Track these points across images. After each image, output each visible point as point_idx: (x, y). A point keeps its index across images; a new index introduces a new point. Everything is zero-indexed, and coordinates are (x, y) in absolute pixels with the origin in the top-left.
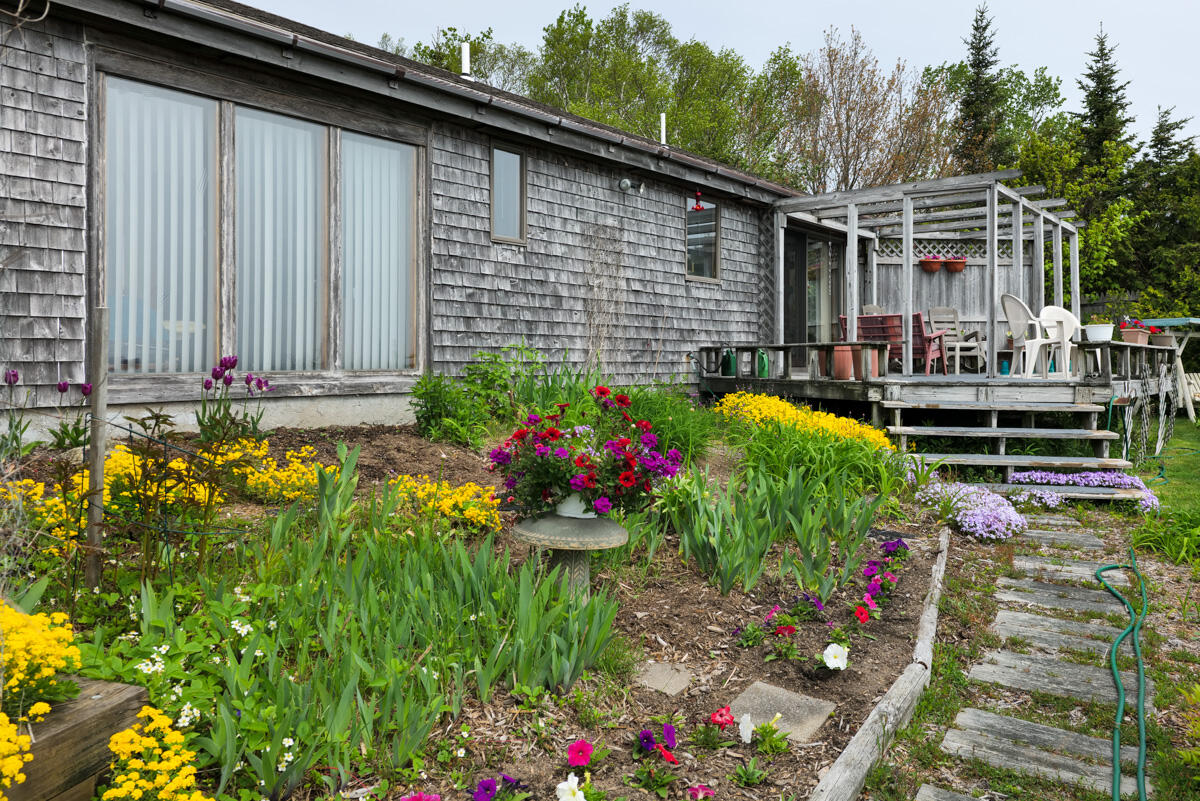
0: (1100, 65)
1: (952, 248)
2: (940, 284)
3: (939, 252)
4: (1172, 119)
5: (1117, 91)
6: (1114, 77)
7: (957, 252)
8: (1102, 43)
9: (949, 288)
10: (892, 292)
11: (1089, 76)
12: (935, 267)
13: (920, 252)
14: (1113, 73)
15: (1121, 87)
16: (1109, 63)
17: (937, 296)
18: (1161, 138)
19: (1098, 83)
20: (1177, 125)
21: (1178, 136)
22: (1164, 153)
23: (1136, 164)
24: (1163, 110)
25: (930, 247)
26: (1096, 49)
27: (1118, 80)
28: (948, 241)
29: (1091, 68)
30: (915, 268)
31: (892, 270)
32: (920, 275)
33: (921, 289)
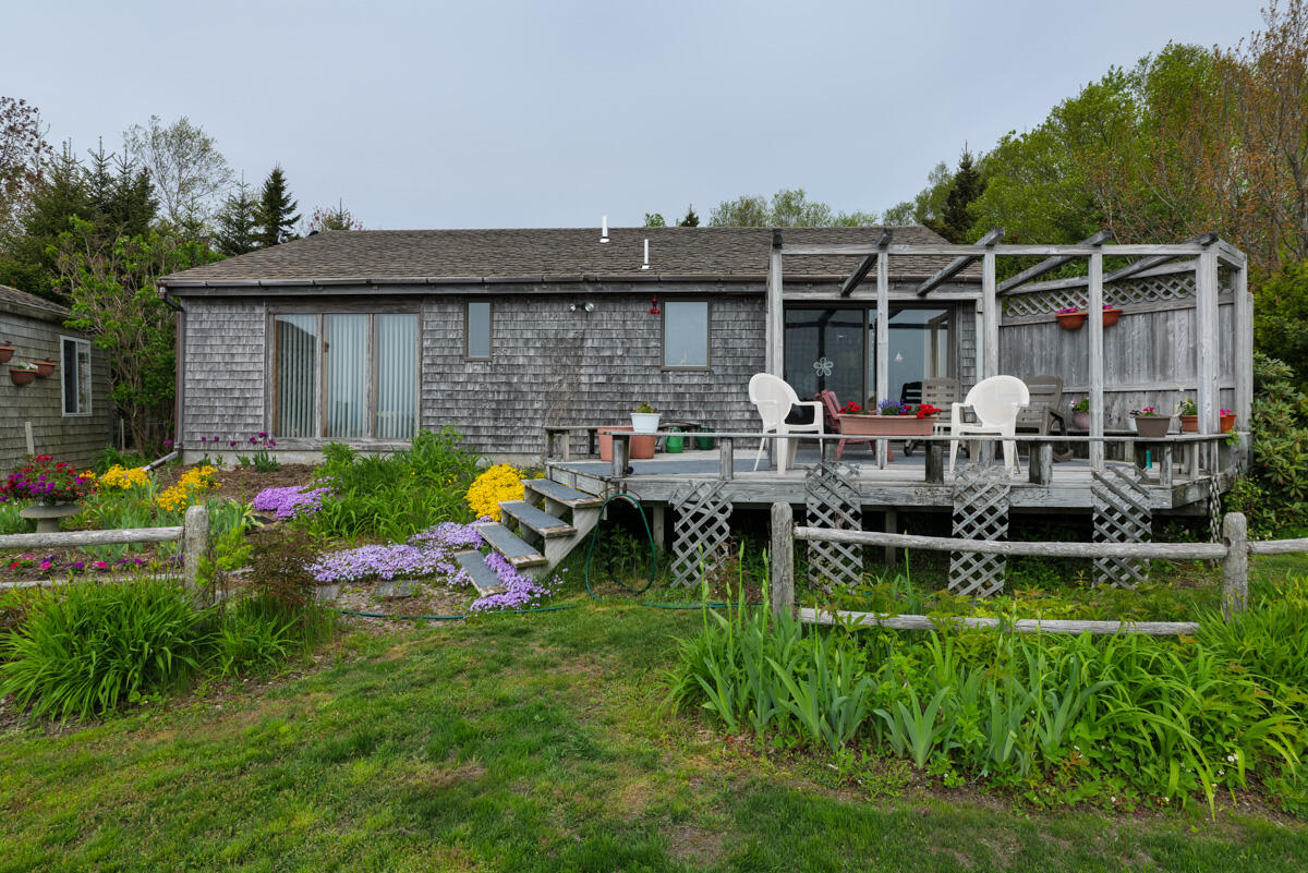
13: (1059, 305)
25: (1071, 297)
30: (1054, 326)
31: (1025, 331)
32: (1061, 335)
33: (1061, 352)
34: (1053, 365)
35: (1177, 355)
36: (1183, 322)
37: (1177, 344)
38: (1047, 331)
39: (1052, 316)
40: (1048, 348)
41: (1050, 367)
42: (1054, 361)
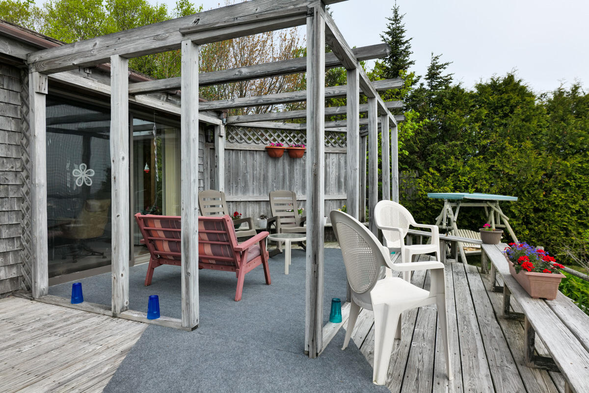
0: (394, 26)
1: (294, 137)
2: (284, 169)
3: (283, 140)
4: (440, 62)
5: (405, 43)
6: (403, 35)
7: (298, 141)
8: (396, 12)
9: (291, 171)
10: (241, 175)
11: (388, 33)
12: (278, 153)
13: (266, 140)
14: (402, 32)
15: (407, 42)
16: (400, 25)
17: (281, 178)
18: (432, 74)
19: (393, 38)
20: (442, 66)
21: (443, 73)
22: (434, 84)
23: (416, 91)
24: (435, 56)
25: (275, 136)
26: (392, 16)
27: (406, 37)
28: (290, 131)
29: (389, 28)
30: (262, 154)
31: (241, 155)
32: (267, 161)
33: (267, 171)
34: (262, 181)
35: (331, 179)
36: (334, 160)
37: (331, 173)
38: (257, 157)
39: (262, 146)
40: (258, 169)
41: (260, 183)
42: (262, 179)
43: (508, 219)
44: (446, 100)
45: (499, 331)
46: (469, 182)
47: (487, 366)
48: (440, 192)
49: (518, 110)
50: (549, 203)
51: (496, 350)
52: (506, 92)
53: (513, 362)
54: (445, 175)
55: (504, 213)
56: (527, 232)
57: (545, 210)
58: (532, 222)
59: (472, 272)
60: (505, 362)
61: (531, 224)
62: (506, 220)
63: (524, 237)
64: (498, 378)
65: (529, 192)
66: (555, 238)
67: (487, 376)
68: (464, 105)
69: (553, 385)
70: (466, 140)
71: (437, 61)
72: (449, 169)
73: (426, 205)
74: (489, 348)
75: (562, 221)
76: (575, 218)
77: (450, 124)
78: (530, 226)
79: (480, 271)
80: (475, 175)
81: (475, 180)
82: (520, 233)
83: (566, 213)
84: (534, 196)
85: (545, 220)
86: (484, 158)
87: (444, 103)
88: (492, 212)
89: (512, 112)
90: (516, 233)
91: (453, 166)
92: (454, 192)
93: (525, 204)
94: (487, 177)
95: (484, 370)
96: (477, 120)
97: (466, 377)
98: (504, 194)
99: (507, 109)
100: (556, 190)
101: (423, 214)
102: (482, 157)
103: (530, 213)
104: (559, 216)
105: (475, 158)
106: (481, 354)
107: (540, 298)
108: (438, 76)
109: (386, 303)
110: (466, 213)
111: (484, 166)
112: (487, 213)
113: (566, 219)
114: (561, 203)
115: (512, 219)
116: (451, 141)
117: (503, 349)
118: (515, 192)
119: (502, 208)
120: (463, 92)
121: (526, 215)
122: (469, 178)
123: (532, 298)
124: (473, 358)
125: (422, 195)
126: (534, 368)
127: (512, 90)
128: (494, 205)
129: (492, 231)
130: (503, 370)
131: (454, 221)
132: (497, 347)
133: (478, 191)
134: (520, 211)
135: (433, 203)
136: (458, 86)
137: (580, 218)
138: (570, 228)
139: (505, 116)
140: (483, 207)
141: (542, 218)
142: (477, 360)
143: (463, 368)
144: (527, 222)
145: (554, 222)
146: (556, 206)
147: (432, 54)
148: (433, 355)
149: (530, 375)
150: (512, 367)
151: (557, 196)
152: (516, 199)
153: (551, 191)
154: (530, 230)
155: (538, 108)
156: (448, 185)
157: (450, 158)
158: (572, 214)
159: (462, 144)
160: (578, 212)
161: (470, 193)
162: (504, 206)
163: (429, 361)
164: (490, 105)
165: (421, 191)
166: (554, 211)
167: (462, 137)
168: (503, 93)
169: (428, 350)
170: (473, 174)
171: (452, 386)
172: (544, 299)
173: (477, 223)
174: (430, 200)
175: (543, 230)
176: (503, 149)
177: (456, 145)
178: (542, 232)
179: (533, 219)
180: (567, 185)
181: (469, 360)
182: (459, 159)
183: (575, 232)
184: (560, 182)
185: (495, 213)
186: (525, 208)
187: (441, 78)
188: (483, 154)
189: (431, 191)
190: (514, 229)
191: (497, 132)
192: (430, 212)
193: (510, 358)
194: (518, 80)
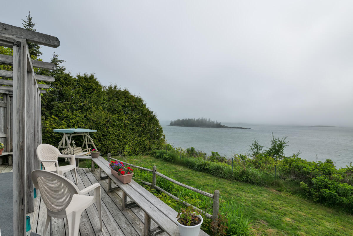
4: (59, 59)
20: (60, 61)
21: (60, 65)
43: (93, 140)
44: (62, 80)
45: (110, 199)
46: (75, 123)
47: (112, 217)
48: (60, 129)
49: (95, 92)
50: (108, 132)
51: (112, 208)
52: (91, 82)
53: (119, 210)
54: (61, 119)
55: (91, 137)
56: (100, 145)
57: (106, 135)
58: (102, 140)
59: (87, 172)
60: (117, 212)
61: (102, 141)
62: (92, 140)
63: (99, 147)
64: (117, 220)
65: (100, 128)
66: (110, 146)
67: (114, 221)
68: (72, 85)
69: (134, 214)
70: (73, 102)
71: (57, 57)
72: (64, 116)
73: (51, 135)
74: (110, 208)
75: (112, 139)
76: (116, 138)
77: (65, 93)
78: (101, 142)
79: (91, 170)
80: (78, 120)
81: (78, 122)
82: (97, 145)
83: (113, 136)
84: (102, 130)
85: (106, 139)
86: (81, 111)
87: (61, 81)
88: (86, 137)
89: (93, 92)
90: (96, 145)
91: (66, 115)
92: (67, 128)
93: (99, 133)
94: (84, 121)
95: (112, 220)
96: (78, 93)
97: (107, 226)
98: (91, 129)
99: (91, 90)
100: (110, 127)
101: (49, 140)
102: (80, 111)
103: (101, 137)
104: (111, 137)
105: (77, 111)
106: (108, 213)
107: (127, 183)
108: (57, 66)
109: (73, 211)
110: (74, 138)
111: (82, 115)
112: (84, 137)
113: (113, 138)
114: (112, 132)
115: (94, 140)
116: (65, 101)
117: (114, 207)
118: (95, 128)
119: (90, 135)
120: (71, 78)
121: (100, 138)
122: (75, 121)
123: (124, 184)
124: (106, 216)
125: (49, 130)
126: (127, 210)
127: (93, 82)
128: (87, 134)
129: (96, 152)
130: (118, 216)
131: (69, 144)
132: (112, 207)
133: (79, 127)
134: (97, 136)
135: (56, 134)
136: (68, 74)
137: (118, 138)
138: (115, 142)
139: (90, 93)
140: (82, 135)
141: (105, 138)
142: (108, 216)
143: (105, 223)
144: (100, 141)
145: (110, 140)
146: (110, 133)
147: (54, 53)
148: (90, 223)
149: (126, 213)
150: (120, 213)
151: (111, 130)
152: (96, 131)
153: (108, 127)
154: (101, 144)
155: (103, 92)
156: (64, 125)
157: (64, 110)
158: (115, 136)
159: (70, 104)
160: (117, 135)
161: (76, 129)
162: (91, 134)
163: (90, 227)
164: (84, 87)
165: (48, 128)
166: (110, 136)
167: (71, 100)
168: (89, 83)
169: (87, 222)
170: (77, 119)
171: (105, 234)
172: (128, 183)
173: (79, 143)
174: (54, 133)
175: (106, 143)
176: (90, 108)
177: (67, 104)
178: (105, 144)
179: (102, 139)
180: (114, 125)
181: (105, 218)
182: (69, 111)
183: (116, 143)
184: (111, 124)
185: (87, 137)
186: (99, 135)
187: (59, 67)
188: (81, 110)
189: (54, 128)
190: (95, 144)
191: (87, 100)
192: (54, 139)
193: (118, 209)
194: (95, 78)
